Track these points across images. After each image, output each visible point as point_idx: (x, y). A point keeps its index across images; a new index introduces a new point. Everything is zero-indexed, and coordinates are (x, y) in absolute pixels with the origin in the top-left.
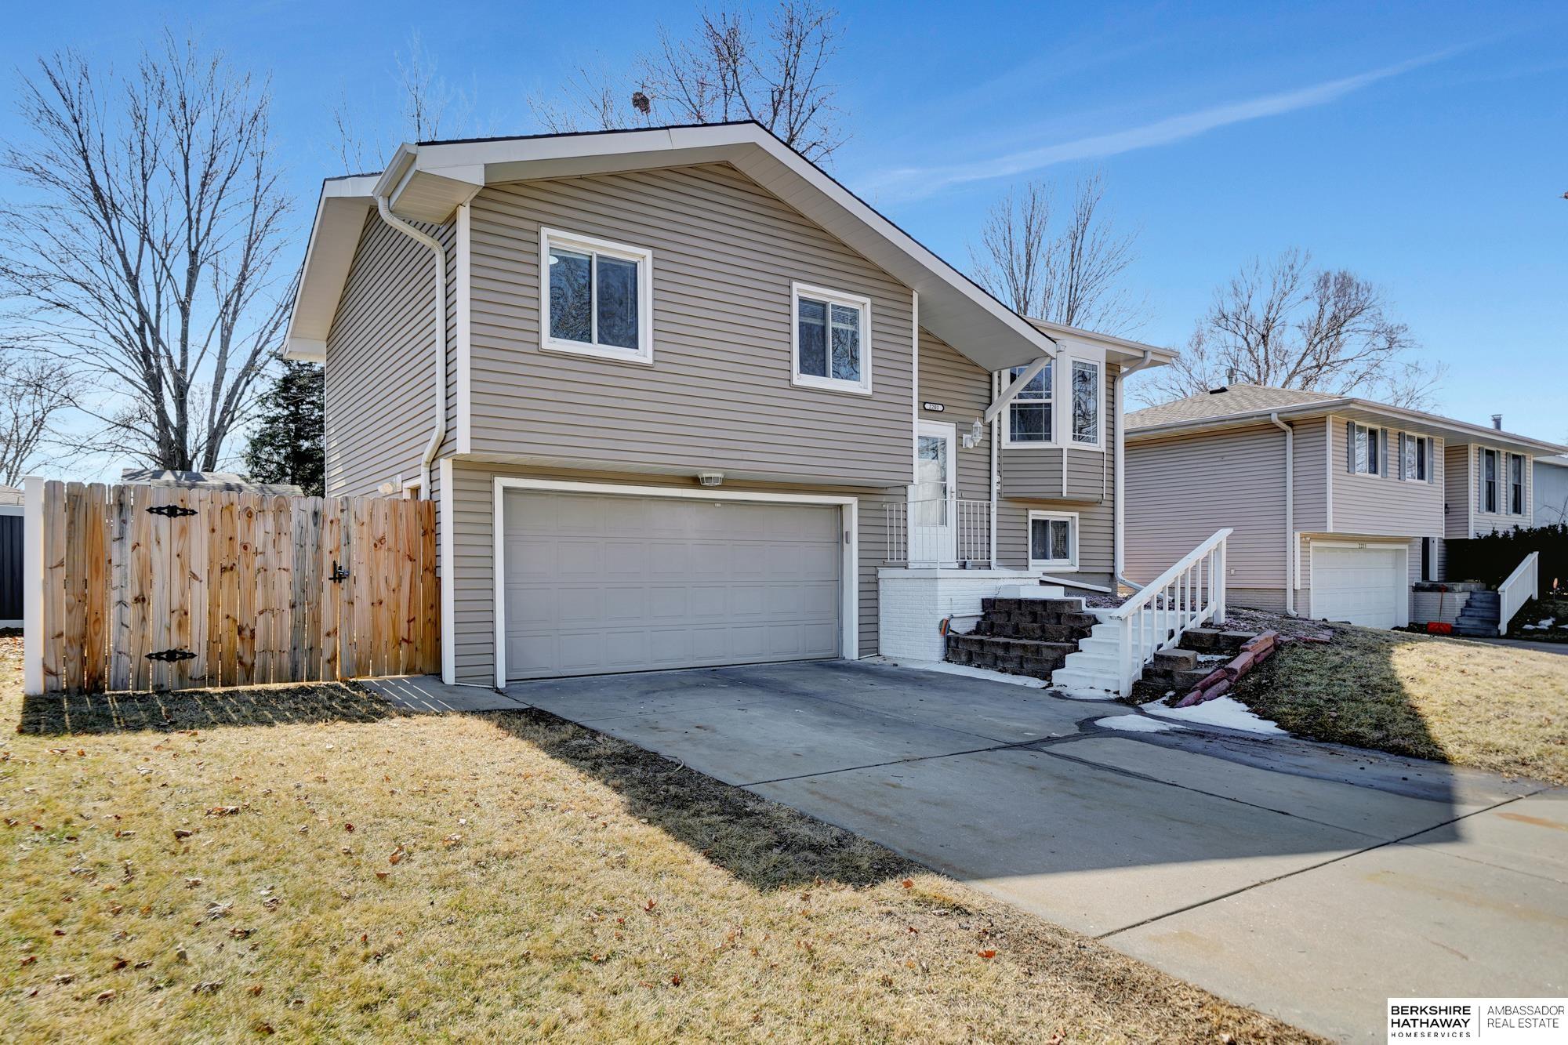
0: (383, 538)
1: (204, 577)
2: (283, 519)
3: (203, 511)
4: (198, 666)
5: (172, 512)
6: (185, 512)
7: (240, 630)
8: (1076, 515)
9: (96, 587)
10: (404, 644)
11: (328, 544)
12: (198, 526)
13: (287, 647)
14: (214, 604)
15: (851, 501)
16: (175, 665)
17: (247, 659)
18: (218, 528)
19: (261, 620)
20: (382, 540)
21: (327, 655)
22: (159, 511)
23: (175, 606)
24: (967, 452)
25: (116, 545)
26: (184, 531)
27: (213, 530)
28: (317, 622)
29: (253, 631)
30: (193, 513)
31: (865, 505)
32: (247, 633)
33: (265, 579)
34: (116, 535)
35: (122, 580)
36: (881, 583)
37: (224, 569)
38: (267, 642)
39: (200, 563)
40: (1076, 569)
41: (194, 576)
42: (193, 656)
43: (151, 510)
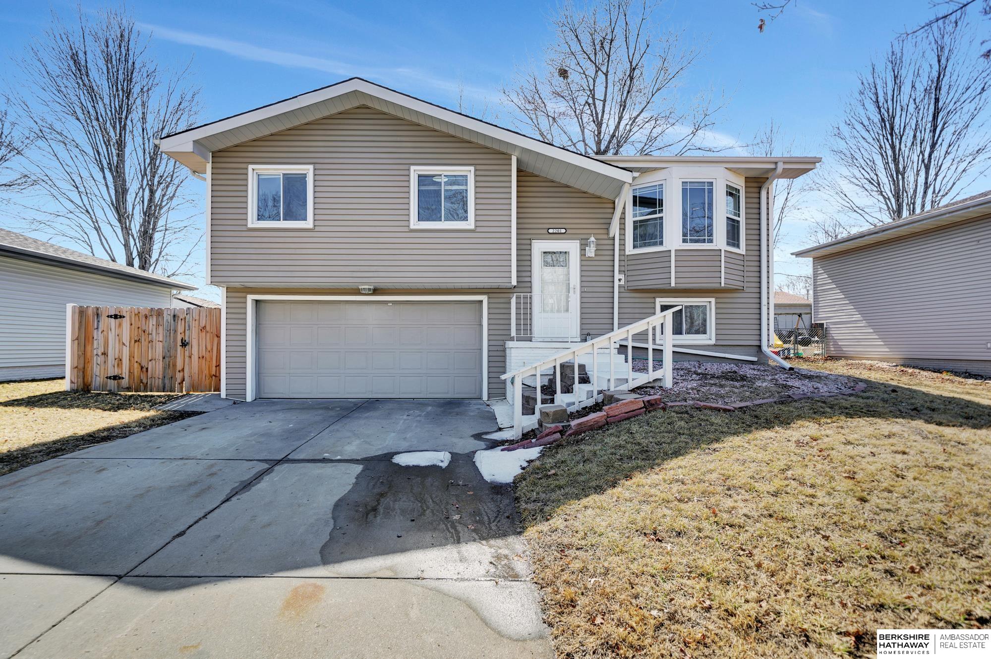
0: (205, 327)
1: (128, 344)
2: (160, 319)
3: (127, 315)
4: (125, 382)
5: (116, 317)
6: (121, 317)
7: (142, 368)
8: (713, 300)
9: (89, 348)
10: (213, 377)
11: (180, 329)
12: (126, 322)
13: (161, 377)
14: (131, 357)
15: (484, 298)
16: (116, 381)
17: (145, 381)
18: (133, 323)
19: (150, 363)
20: (204, 327)
21: (179, 381)
22: (111, 317)
23: (117, 357)
24: (590, 259)
25: (96, 331)
26: (120, 325)
27: (131, 324)
28: (175, 365)
29: (147, 369)
30: (124, 317)
31: (492, 300)
32: (144, 369)
33: (152, 345)
34: (96, 327)
35: (97, 346)
36: (508, 351)
37: (136, 341)
38: (152, 374)
39: (126, 339)
40: (713, 342)
41: (124, 344)
42: (123, 378)
43: (108, 316)
